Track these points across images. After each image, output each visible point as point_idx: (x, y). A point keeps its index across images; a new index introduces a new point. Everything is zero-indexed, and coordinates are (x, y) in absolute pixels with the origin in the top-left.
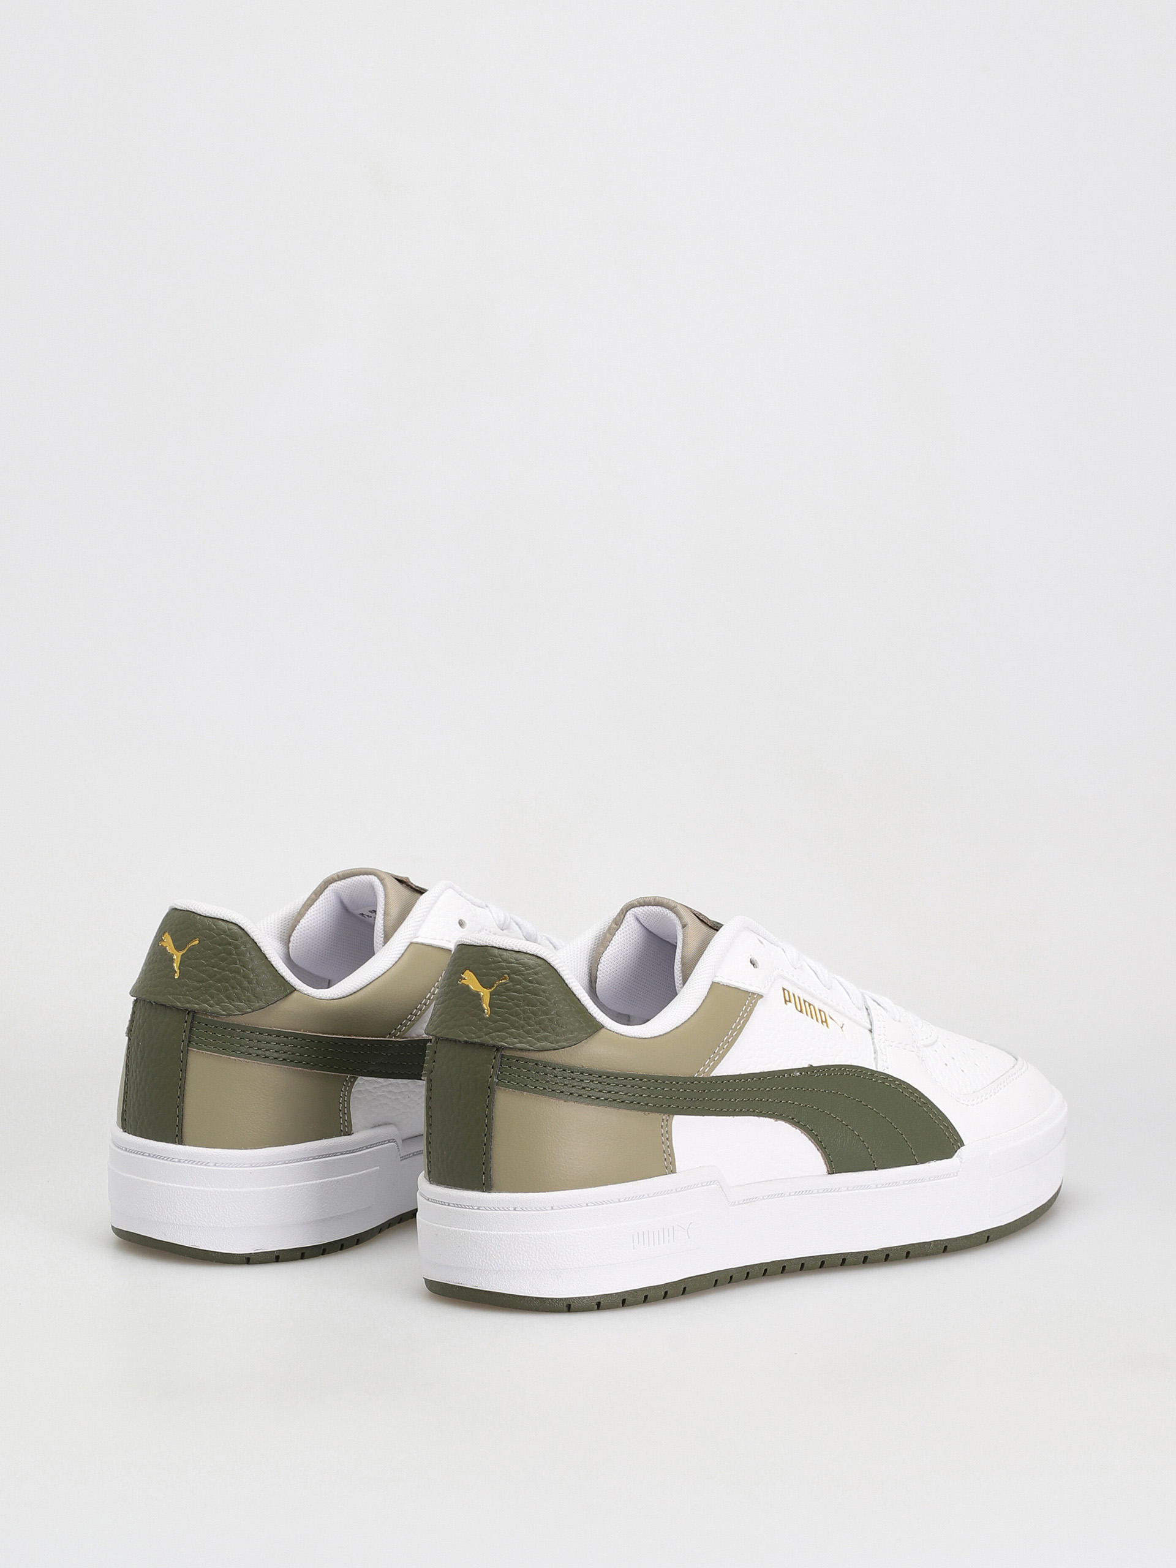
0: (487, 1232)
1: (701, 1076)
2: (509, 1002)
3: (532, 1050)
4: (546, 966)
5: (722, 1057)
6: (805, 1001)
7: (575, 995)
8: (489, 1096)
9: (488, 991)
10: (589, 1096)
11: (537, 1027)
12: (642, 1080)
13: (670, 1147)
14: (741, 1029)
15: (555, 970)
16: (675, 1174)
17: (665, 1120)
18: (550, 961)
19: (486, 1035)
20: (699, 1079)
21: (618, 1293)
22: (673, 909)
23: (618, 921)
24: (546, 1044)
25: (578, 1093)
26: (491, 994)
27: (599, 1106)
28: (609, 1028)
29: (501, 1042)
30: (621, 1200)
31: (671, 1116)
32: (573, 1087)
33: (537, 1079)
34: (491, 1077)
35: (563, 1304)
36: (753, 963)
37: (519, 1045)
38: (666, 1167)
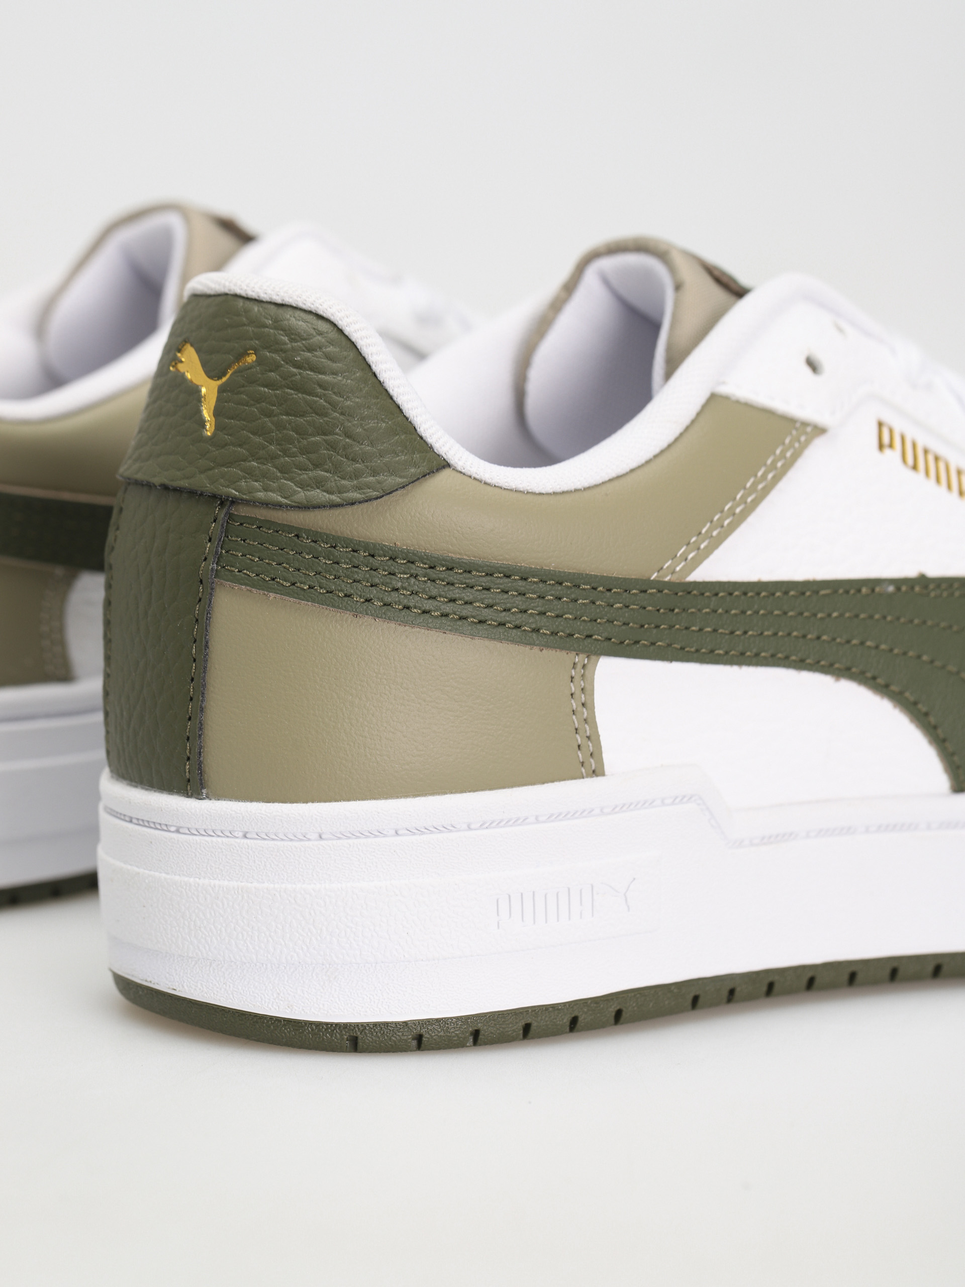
0: (192, 880)
1: (667, 579)
2: (252, 405)
3: (287, 506)
4: (333, 335)
5: (716, 543)
6: (926, 452)
7: (391, 398)
8: (200, 600)
9: (215, 384)
10: (407, 608)
11: (302, 459)
12: (526, 579)
13: (590, 721)
14: (766, 491)
15: (353, 343)
16: (600, 779)
17: (579, 666)
18: (341, 324)
19: (201, 472)
20: (660, 586)
21: (461, 1017)
22: (660, 253)
23: (570, 287)
24: (318, 495)
25: (381, 600)
26: (221, 390)
27: (429, 628)
28: (459, 468)
29: (228, 486)
30: (472, 826)
31: (593, 658)
32: (372, 586)
33: (297, 565)
34: (205, 559)
35: (341, 1035)
36: (813, 365)
37: (261, 495)
38: (583, 764)
